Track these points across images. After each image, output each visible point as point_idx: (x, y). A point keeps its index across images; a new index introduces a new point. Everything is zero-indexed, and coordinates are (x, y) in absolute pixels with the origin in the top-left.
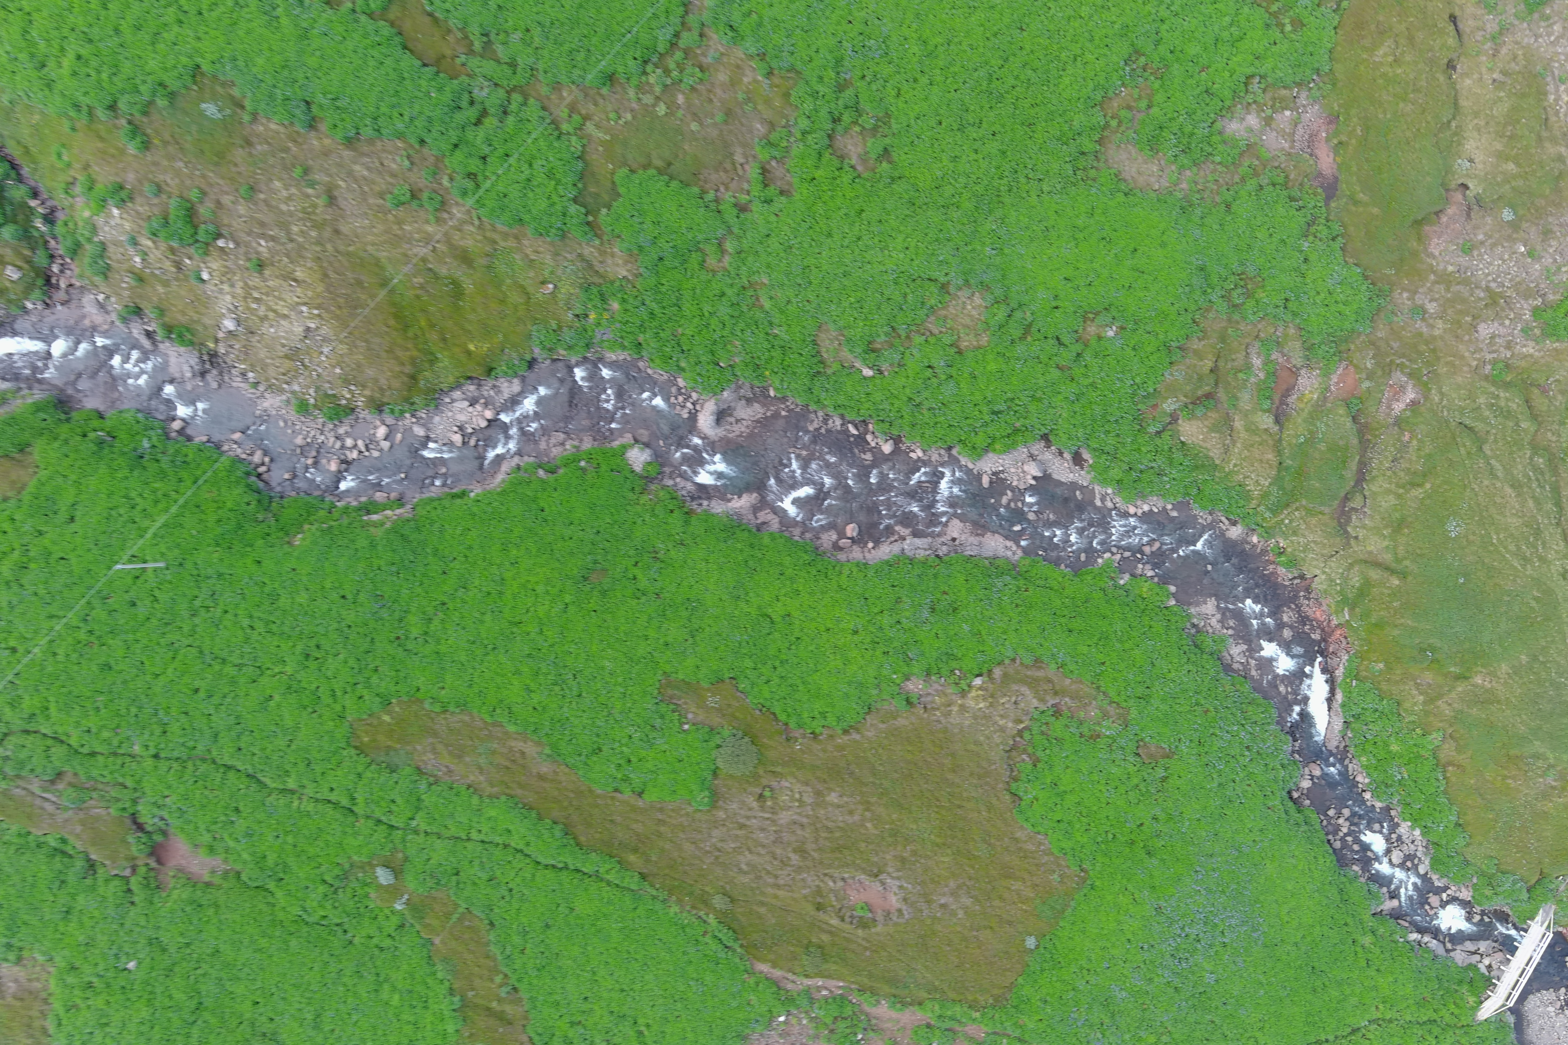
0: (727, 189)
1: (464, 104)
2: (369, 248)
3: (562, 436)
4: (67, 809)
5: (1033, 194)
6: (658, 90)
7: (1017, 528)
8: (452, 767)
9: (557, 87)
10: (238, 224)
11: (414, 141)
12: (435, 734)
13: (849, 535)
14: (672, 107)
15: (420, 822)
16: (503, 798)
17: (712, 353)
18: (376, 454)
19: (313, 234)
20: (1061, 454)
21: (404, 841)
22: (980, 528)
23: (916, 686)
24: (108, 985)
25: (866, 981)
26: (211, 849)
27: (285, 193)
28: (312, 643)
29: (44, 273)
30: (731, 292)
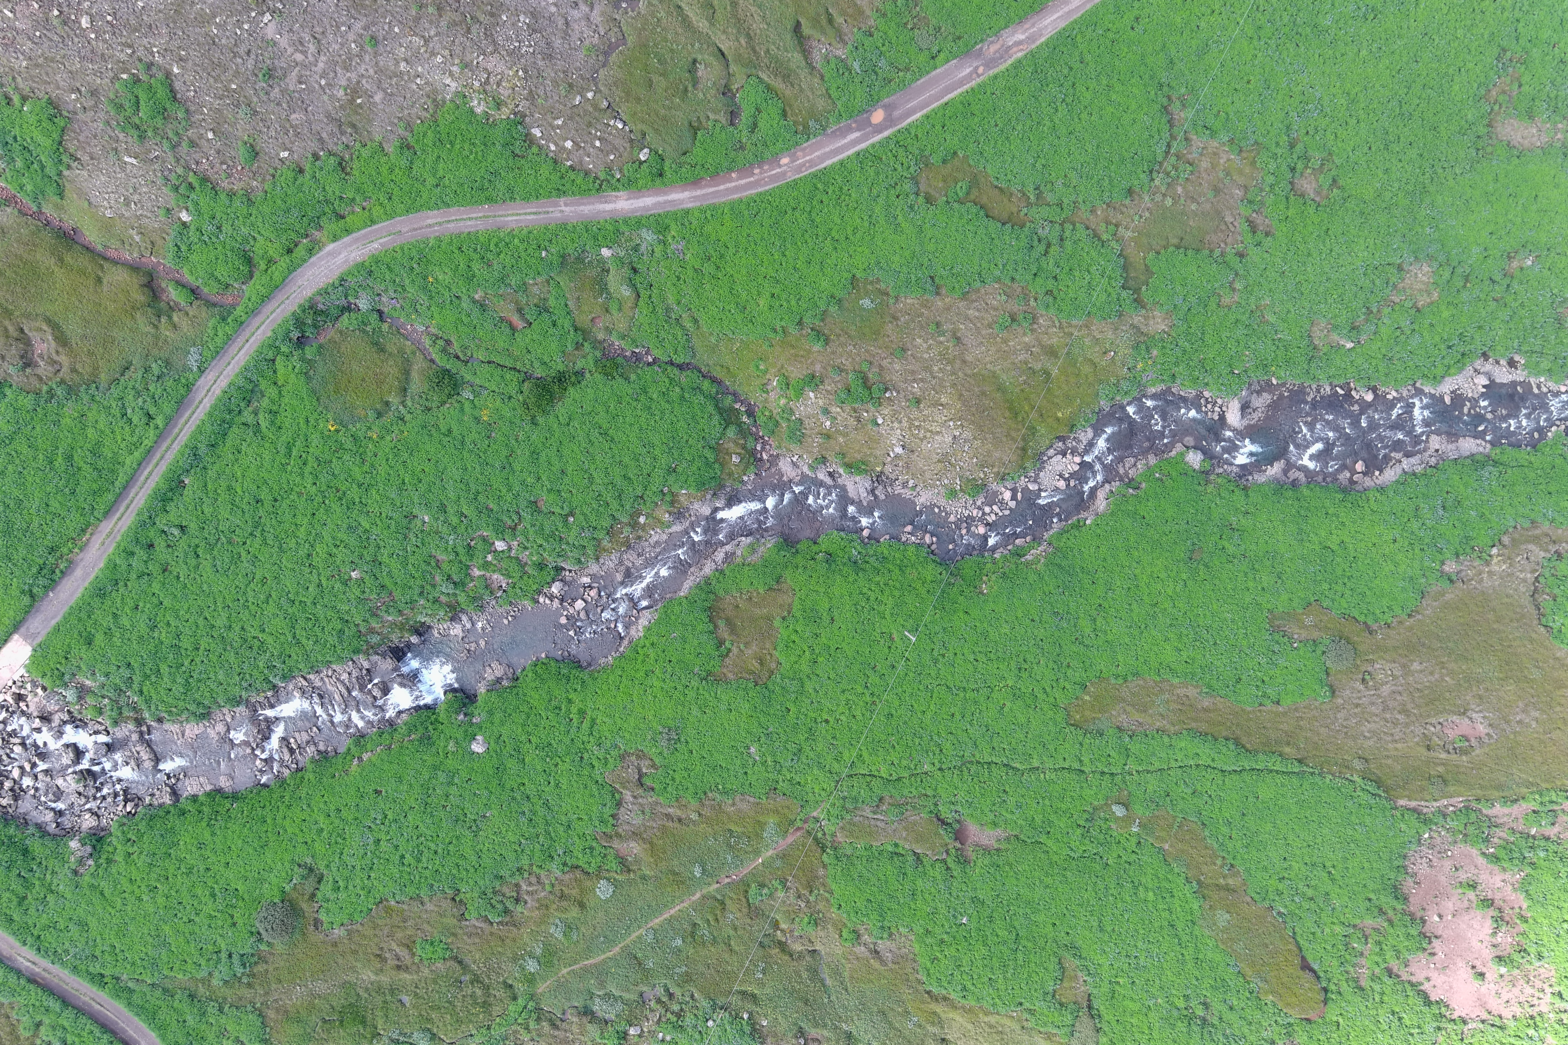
0: (1226, 244)
2: (988, 366)
3: (1132, 460)
4: (893, 822)
5: (1450, 178)
6: (1163, 189)
7: (1481, 428)
8: (1141, 720)
9: (1093, 210)
10: (896, 377)
11: (1008, 282)
12: (1124, 700)
13: (1359, 470)
14: (1176, 198)
15: (1132, 766)
16: (1184, 732)
17: (1230, 365)
18: (1007, 512)
19: (949, 368)
20: (1498, 362)
21: (1125, 782)
22: (1453, 436)
23: (1451, 567)
24: (954, 938)
25: (1479, 792)
26: (995, 824)
27: (925, 346)
28: (1021, 660)
29: (753, 453)
30: (1244, 318)
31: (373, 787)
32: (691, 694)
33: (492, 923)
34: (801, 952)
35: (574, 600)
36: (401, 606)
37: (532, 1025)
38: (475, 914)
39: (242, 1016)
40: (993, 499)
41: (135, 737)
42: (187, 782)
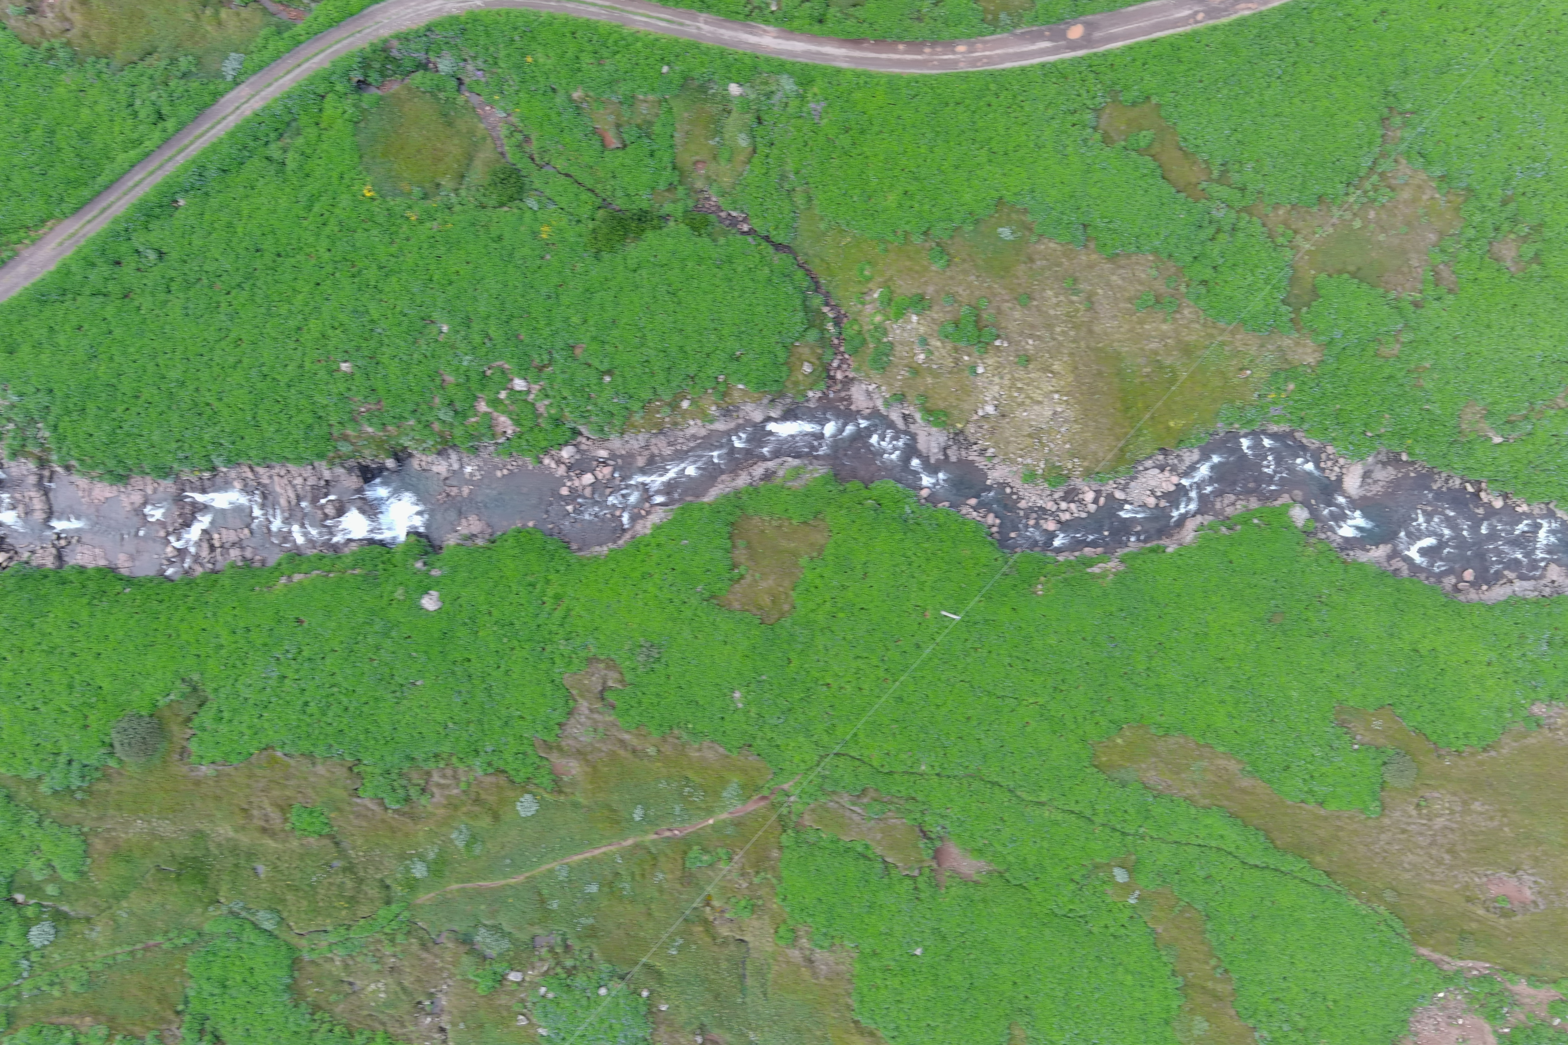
0: (1404, 288)
1: (1205, 224)
2: (1115, 344)
3: (1232, 497)
4: (871, 819)
6: (1356, 208)
8: (1170, 782)
9: (1276, 206)
10: (1012, 326)
11: (1164, 256)
12: (1157, 755)
14: (1366, 222)
15: (1148, 829)
16: (1214, 809)
19: (1072, 333)
21: (1135, 845)
23: (1539, 709)
24: (902, 969)
25: (1508, 962)
26: (981, 853)
27: (1054, 300)
29: (827, 368)
30: (1400, 375)
31: (296, 614)
32: (688, 613)
33: (386, 809)
34: (726, 938)
35: (583, 472)
36: (387, 419)
37: (400, 938)
38: (370, 793)
39: (63, 836)
40: (1071, 495)
41: (32, 479)
42: (79, 548)
